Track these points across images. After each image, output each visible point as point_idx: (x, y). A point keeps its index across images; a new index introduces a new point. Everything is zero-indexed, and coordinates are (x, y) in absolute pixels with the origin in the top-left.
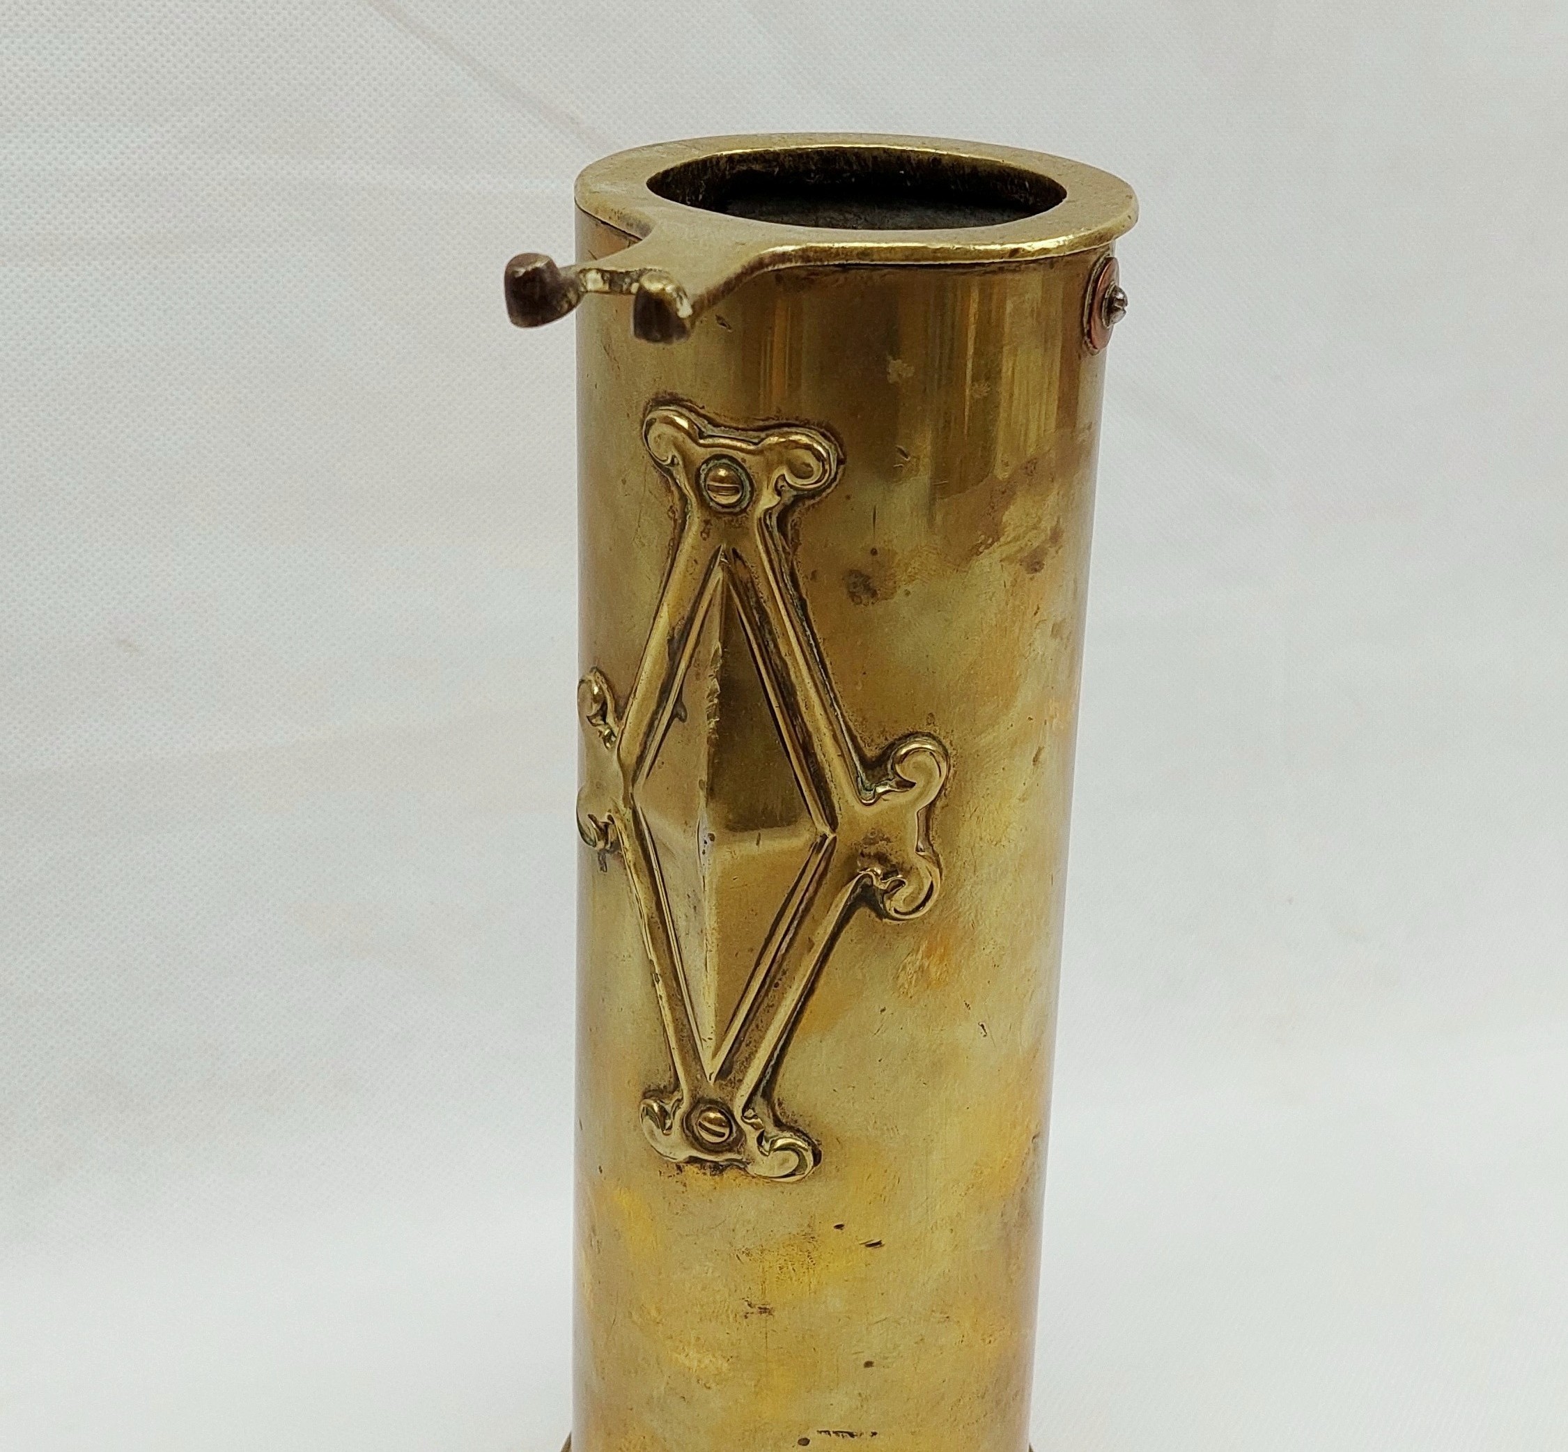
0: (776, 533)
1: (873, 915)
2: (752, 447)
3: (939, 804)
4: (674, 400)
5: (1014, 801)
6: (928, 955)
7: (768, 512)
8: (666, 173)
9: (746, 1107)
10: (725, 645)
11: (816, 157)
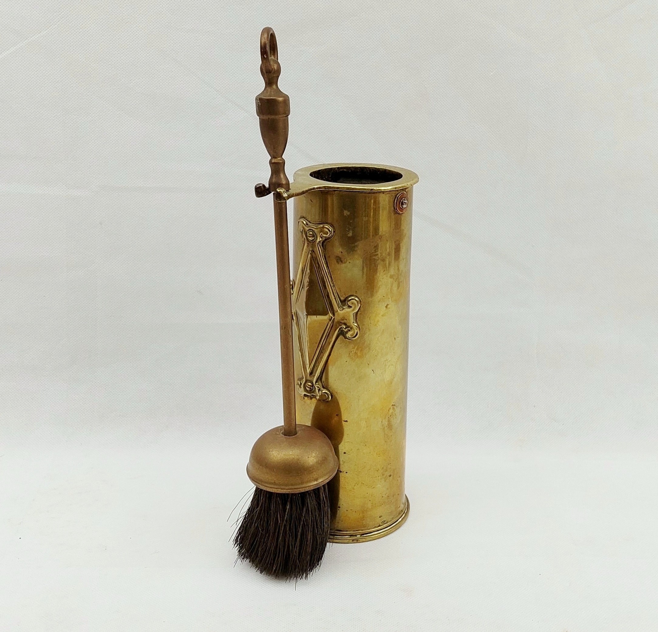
0: (321, 247)
1: (343, 338)
2: (316, 227)
3: (359, 313)
4: (303, 217)
5: (380, 316)
6: (357, 349)
7: (319, 242)
8: (319, 171)
9: (316, 382)
10: (310, 272)
11: (359, 169)
